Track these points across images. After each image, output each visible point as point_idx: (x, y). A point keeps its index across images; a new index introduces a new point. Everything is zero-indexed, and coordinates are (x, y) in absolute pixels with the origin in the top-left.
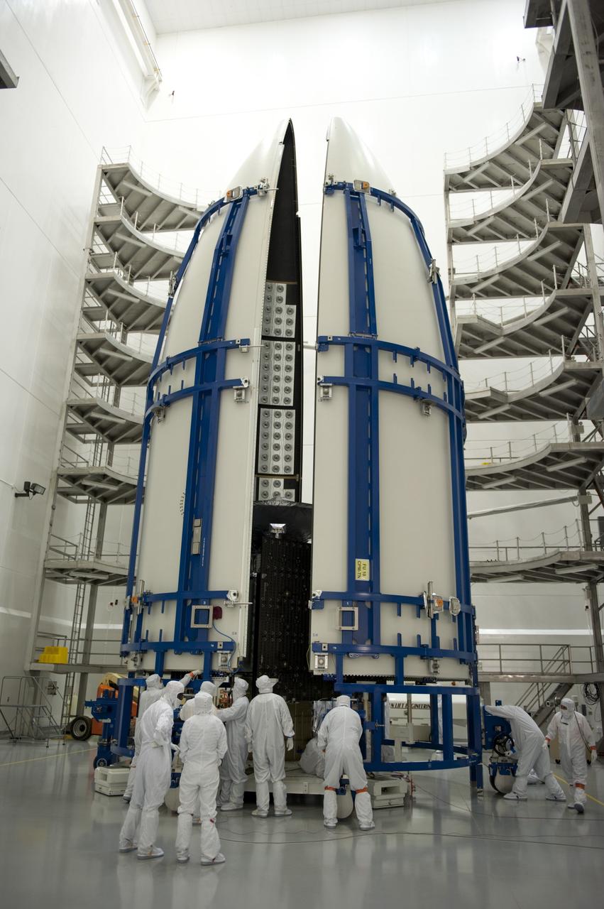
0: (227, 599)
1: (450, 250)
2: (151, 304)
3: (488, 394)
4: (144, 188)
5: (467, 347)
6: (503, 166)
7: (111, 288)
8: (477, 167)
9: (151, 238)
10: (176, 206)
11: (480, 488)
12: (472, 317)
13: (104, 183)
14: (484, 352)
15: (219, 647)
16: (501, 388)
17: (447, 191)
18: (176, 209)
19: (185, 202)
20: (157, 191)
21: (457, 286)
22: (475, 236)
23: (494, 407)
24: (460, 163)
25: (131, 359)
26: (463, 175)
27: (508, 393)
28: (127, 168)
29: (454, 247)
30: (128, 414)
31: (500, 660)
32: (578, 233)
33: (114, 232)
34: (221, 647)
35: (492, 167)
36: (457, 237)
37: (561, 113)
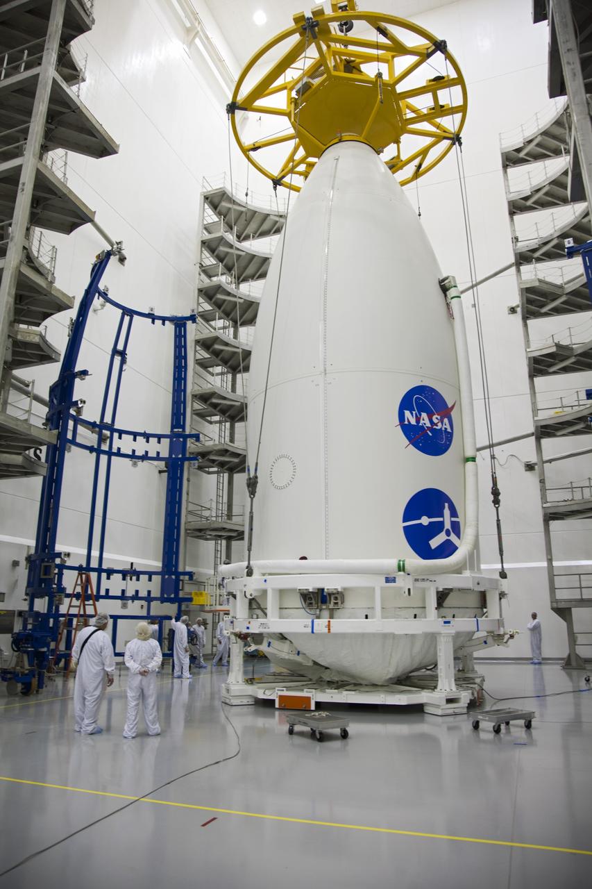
1: (512, 220)
2: (253, 302)
3: (554, 349)
4: (240, 205)
5: (533, 308)
6: (554, 137)
7: (219, 293)
8: (530, 141)
9: (249, 246)
10: (268, 215)
11: (555, 436)
12: (533, 281)
13: (206, 206)
14: (549, 310)
16: (565, 342)
17: (505, 167)
18: (268, 218)
19: (274, 211)
20: (252, 206)
21: (520, 253)
22: (534, 206)
23: (562, 361)
24: (514, 140)
25: (240, 350)
26: (518, 150)
27: (574, 346)
28: (224, 191)
29: (515, 217)
30: (243, 397)
31: (581, 588)
33: (218, 246)
35: (543, 139)
36: (517, 208)
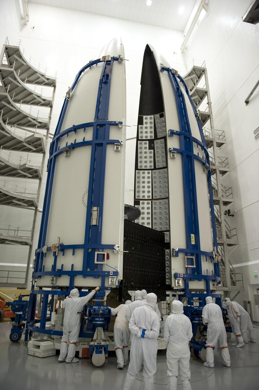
0: (114, 249)
2: (21, 113)
4: (23, 60)
7: (4, 101)
10: (36, 72)
13: (5, 54)
15: (111, 274)
18: (36, 74)
19: (40, 72)
25: (10, 136)
28: (18, 49)
32: (207, 117)
33: (8, 76)
34: (112, 274)
37: (202, 72)
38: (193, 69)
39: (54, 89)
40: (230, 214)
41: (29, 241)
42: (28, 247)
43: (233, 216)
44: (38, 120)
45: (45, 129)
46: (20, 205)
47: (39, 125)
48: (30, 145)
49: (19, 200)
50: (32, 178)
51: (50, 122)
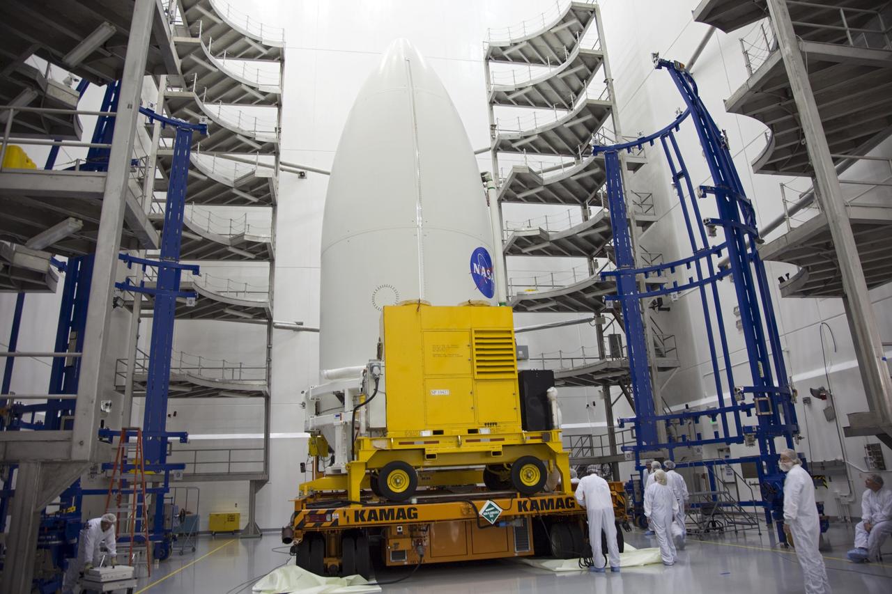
1: (492, 109)
2: (222, 126)
3: (538, 233)
4: (215, 14)
5: (512, 192)
6: (535, 47)
7: (188, 108)
8: (516, 44)
9: (222, 64)
10: (241, 36)
11: (525, 311)
12: (524, 168)
14: (524, 197)
16: (545, 229)
17: (488, 59)
18: (242, 39)
19: (251, 34)
21: (500, 141)
22: (512, 101)
24: (502, 39)
25: (206, 178)
26: (503, 49)
27: (550, 233)
29: (494, 107)
30: (204, 231)
32: (606, 110)
33: (189, 53)
35: (527, 46)
36: (500, 99)
37: (590, 13)
38: (571, 9)
39: (282, 67)
40: (662, 307)
41: (265, 389)
42: (262, 399)
43: (668, 309)
44: (257, 139)
45: (271, 155)
46: (238, 317)
47: (258, 147)
48: (245, 192)
49: (238, 308)
50: (256, 259)
51: (279, 138)
